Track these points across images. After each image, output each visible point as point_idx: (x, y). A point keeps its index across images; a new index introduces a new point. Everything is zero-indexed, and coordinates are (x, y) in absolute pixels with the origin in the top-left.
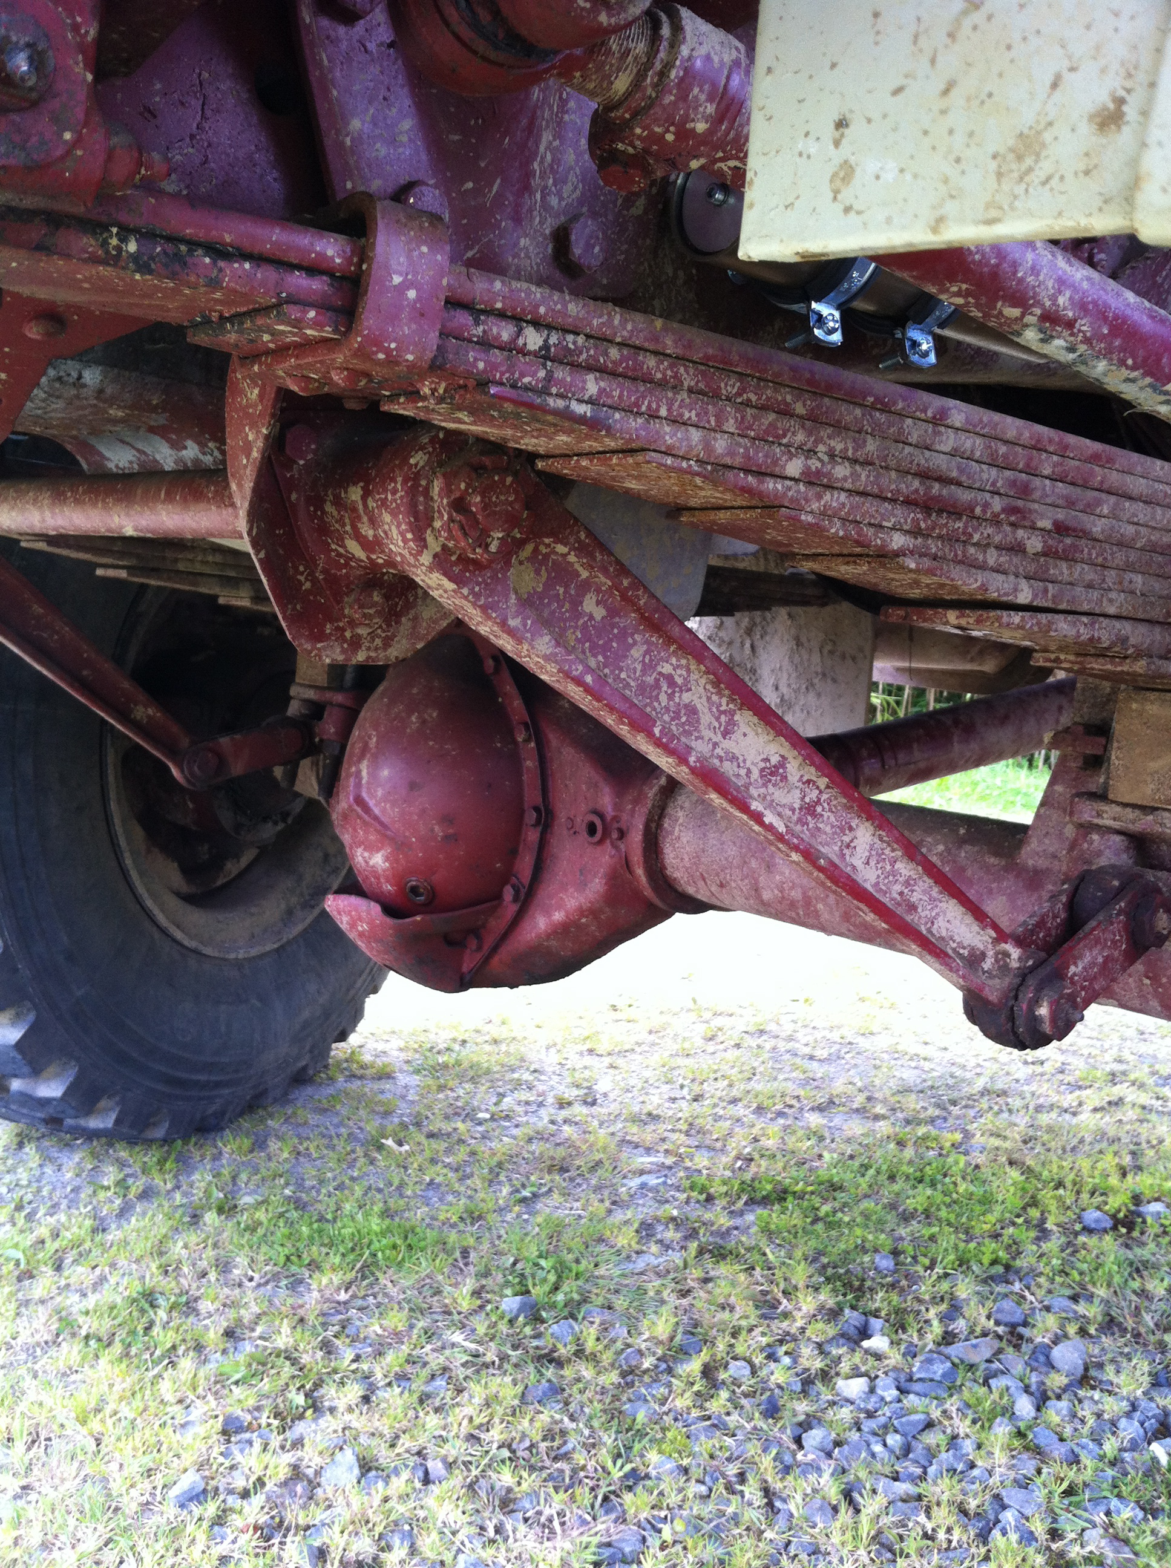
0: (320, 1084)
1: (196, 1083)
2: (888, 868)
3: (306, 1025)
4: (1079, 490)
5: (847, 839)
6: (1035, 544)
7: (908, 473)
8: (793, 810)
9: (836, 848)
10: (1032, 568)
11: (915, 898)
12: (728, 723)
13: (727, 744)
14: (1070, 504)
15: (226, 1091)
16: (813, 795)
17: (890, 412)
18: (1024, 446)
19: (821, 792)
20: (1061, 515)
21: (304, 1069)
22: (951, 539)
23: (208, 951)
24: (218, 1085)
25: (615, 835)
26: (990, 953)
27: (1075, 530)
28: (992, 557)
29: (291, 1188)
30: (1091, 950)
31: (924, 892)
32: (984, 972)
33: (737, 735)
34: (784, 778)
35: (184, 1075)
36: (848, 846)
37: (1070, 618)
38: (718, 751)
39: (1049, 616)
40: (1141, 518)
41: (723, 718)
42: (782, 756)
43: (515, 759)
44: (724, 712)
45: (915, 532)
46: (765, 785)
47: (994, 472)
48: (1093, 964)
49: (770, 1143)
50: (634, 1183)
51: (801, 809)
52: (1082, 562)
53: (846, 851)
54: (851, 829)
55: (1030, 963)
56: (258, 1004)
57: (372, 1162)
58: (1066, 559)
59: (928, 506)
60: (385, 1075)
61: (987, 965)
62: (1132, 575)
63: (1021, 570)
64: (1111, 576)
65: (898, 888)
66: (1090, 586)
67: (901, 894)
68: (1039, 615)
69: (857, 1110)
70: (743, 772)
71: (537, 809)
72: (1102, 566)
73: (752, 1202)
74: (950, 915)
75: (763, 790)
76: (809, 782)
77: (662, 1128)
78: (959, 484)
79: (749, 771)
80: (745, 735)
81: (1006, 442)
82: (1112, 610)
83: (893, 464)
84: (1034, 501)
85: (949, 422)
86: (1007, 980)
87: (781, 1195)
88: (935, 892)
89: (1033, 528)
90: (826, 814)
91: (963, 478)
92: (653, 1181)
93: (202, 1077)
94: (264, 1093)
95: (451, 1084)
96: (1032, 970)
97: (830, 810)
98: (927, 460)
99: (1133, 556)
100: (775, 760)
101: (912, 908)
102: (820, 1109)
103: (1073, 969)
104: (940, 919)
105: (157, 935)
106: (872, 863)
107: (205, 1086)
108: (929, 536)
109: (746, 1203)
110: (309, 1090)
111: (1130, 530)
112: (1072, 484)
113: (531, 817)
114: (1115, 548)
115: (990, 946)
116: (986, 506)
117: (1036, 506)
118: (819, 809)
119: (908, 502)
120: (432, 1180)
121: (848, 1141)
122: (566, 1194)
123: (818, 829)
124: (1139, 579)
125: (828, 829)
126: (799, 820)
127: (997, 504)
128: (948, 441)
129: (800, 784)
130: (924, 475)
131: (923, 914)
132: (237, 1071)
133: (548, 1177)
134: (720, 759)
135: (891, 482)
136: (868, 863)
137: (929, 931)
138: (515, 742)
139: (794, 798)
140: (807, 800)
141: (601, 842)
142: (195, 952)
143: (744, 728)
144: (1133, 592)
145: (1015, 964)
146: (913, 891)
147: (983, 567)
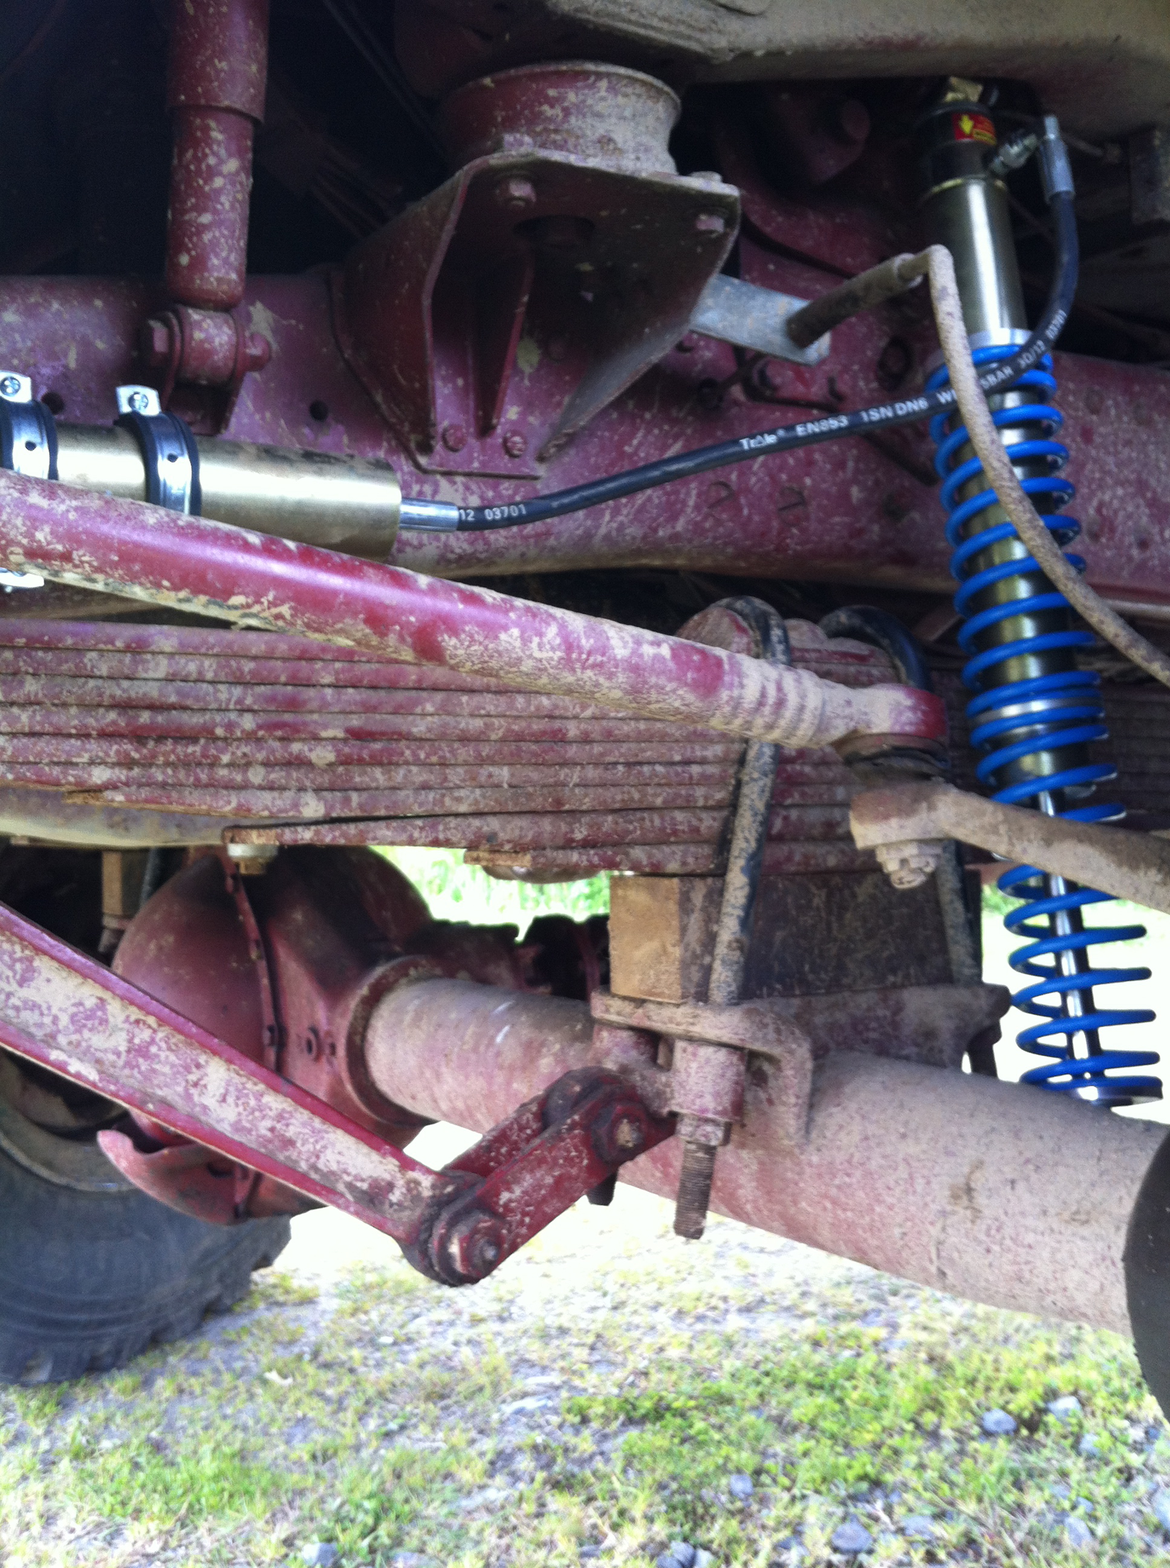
0: (239, 1314)
1: (75, 1324)
2: (253, 1102)
3: (207, 1254)
4: (382, 694)
5: (192, 1078)
6: (323, 755)
7: (99, 705)
8: (118, 1054)
9: (180, 1089)
10: (325, 780)
11: (291, 1132)
12: (25, 971)
13: (26, 993)
14: (370, 709)
15: (115, 1330)
16: (145, 1035)
17: (58, 649)
18: (284, 659)
19: (155, 1031)
20: (355, 722)
21: (219, 1298)
22: (187, 763)
23: (83, 1186)
24: (102, 1324)
25: (327, 1051)
26: (400, 1183)
27: (383, 734)
28: (256, 776)
29: (160, 1429)
30: (532, 1171)
31: (304, 1125)
32: (391, 1205)
33: (39, 981)
34: (104, 1022)
35: (59, 1316)
36: (196, 1085)
37: (394, 824)
38: (14, 1001)
39: (362, 826)
40: (491, 709)
41: (18, 966)
42: (101, 999)
43: (251, 976)
44: (20, 960)
45: (128, 763)
46: (79, 1031)
47: (237, 691)
48: (538, 1187)
49: (674, 1353)
50: (509, 1409)
51: (129, 1051)
52: (407, 763)
53: (192, 1091)
54: (198, 1066)
55: (449, 1189)
56: (146, 1237)
57: (252, 1396)
58: (380, 764)
59: (139, 736)
60: (308, 1301)
61: (395, 1197)
62: (491, 769)
63: (308, 783)
64: (456, 775)
65: (268, 1123)
66: (425, 787)
67: (272, 1130)
68: (344, 827)
69: (788, 1309)
70: (47, 1020)
71: (271, 1029)
72: (441, 764)
73: (630, 1421)
74: (339, 1147)
75: (75, 1037)
76: (137, 1022)
77: (564, 1343)
78: (184, 708)
79: (55, 1020)
80: (48, 981)
81: (254, 658)
82: (463, 808)
83: (71, 700)
84: (312, 712)
85: (153, 648)
86: (418, 1212)
87: (659, 1412)
88: (317, 1122)
89: (316, 738)
90: (163, 1055)
91: (189, 702)
92: (530, 1404)
93: (83, 1317)
94: (168, 1328)
95: (367, 1306)
96: (451, 1199)
97: (169, 1049)
98: (124, 691)
99: (486, 750)
100: (90, 1003)
101: (290, 1143)
102: (746, 1310)
103: (505, 1196)
104: (329, 1152)
105: (17, 1174)
106: (230, 1100)
107: (86, 1326)
108: (151, 765)
109: (623, 1424)
110: (226, 1321)
111: (479, 723)
112: (374, 687)
113: (266, 1036)
114: (456, 745)
115: (399, 1175)
116: (230, 726)
117: (315, 717)
118: (154, 1049)
119: (105, 735)
120: (305, 1416)
121: (764, 1344)
122: (434, 1426)
123: (154, 1071)
124: (504, 773)
125: (167, 1069)
126: (128, 1064)
127: (248, 722)
128: (161, 668)
129: (126, 1026)
130: (125, 706)
131: (304, 1149)
132: (124, 1308)
133: (423, 1406)
134: (17, 1009)
135: (72, 719)
136: (224, 1100)
137: (314, 1168)
138: (250, 960)
139: (120, 1042)
140: (137, 1041)
141: (317, 1059)
142: (67, 1188)
143: (46, 973)
144: (498, 786)
145: (427, 1193)
146: (287, 1125)
147: (245, 786)
